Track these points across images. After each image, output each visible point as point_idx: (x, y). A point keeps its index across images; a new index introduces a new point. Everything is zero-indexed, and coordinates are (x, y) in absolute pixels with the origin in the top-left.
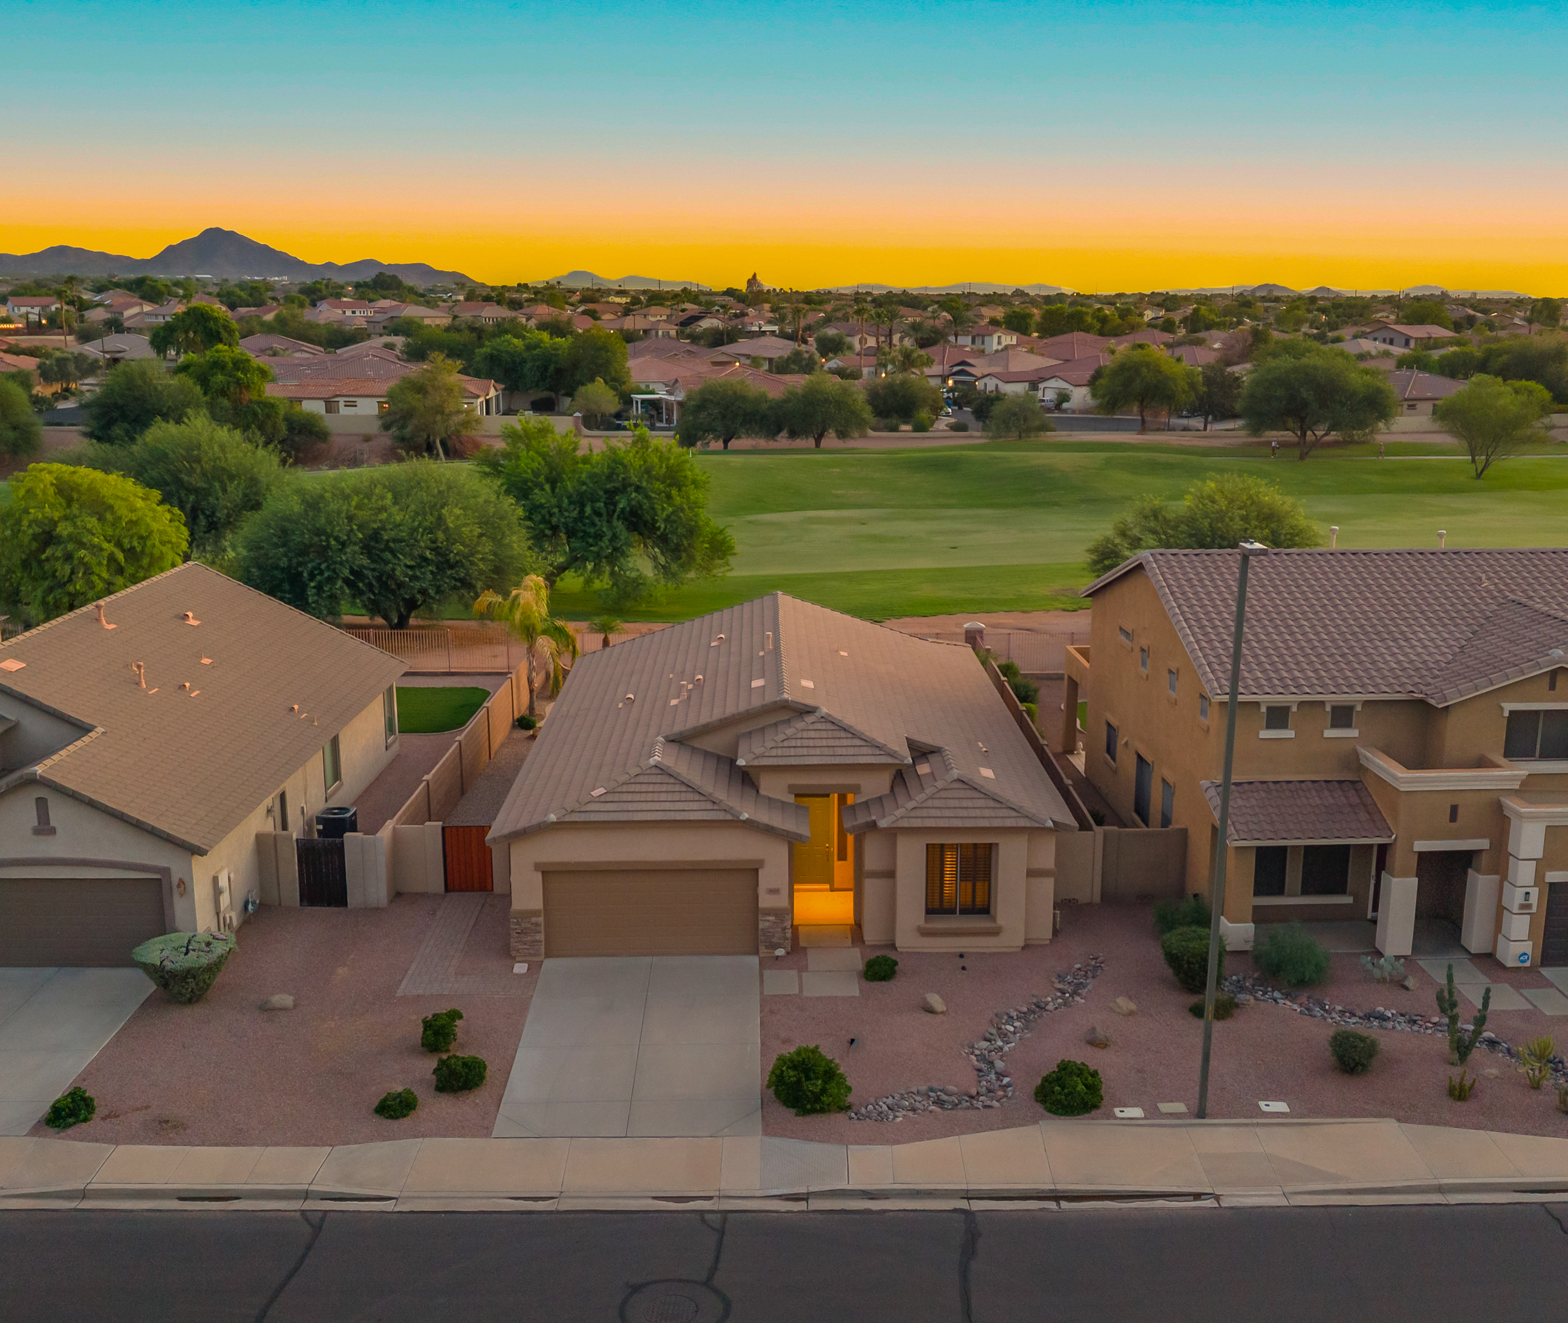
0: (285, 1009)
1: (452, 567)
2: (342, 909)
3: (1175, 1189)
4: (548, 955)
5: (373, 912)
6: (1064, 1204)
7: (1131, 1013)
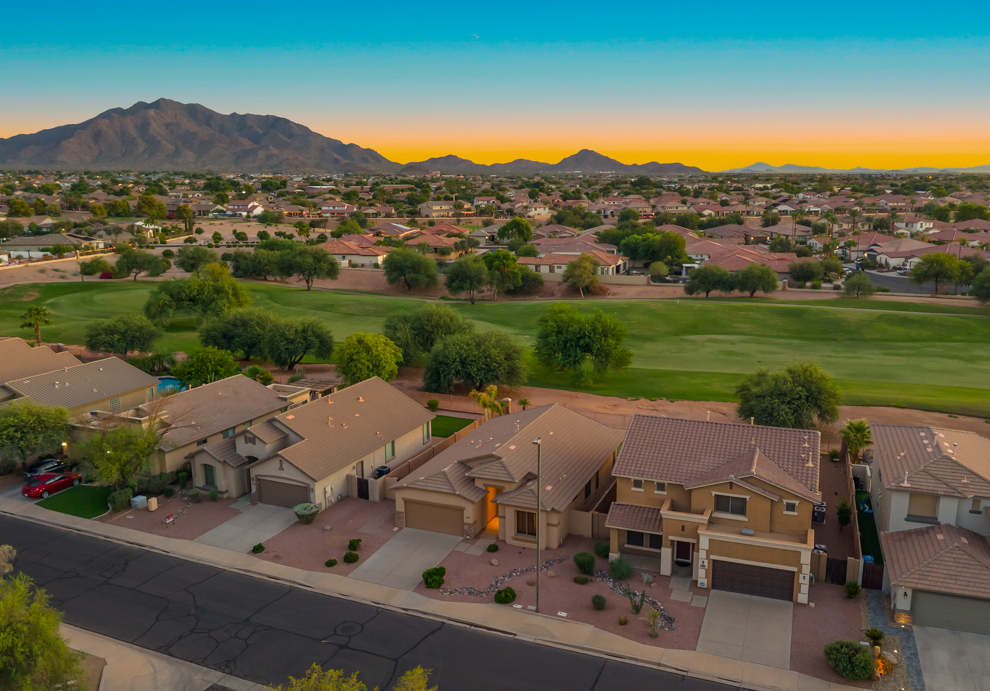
0: (328, 530)
1: (492, 371)
2: (366, 500)
3: (506, 630)
4: (406, 526)
5: (374, 503)
6: (472, 627)
7: (552, 577)
